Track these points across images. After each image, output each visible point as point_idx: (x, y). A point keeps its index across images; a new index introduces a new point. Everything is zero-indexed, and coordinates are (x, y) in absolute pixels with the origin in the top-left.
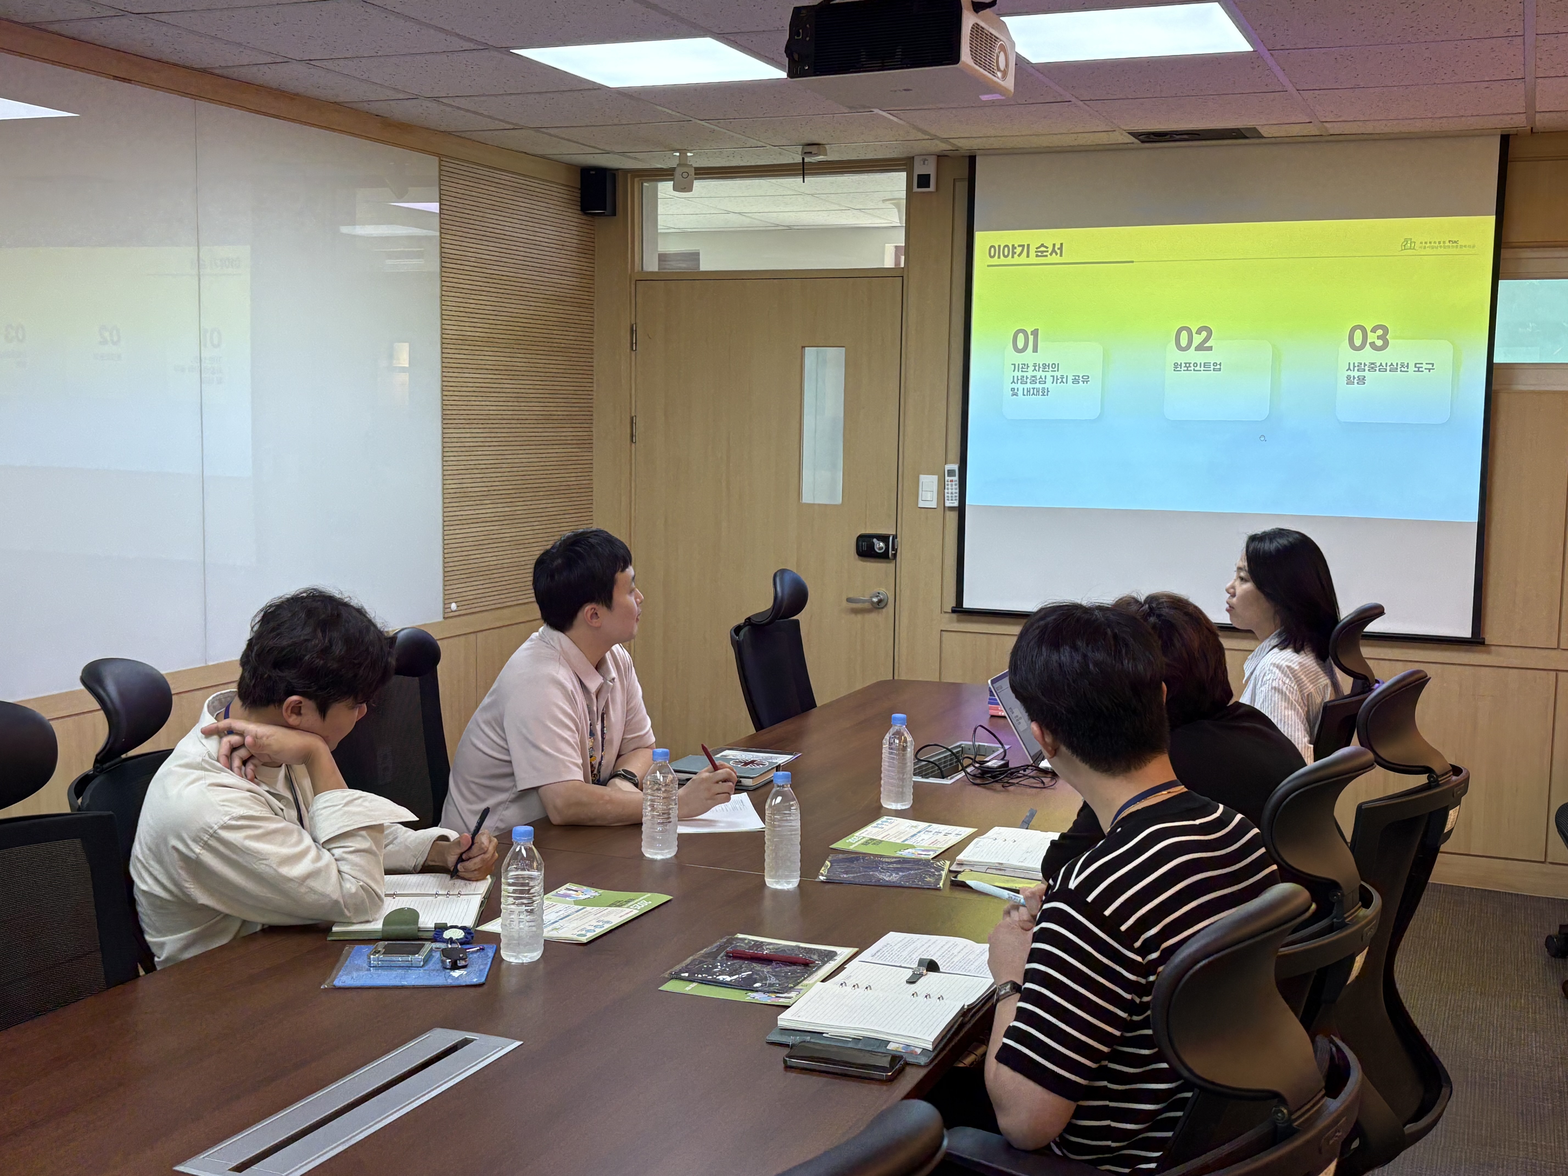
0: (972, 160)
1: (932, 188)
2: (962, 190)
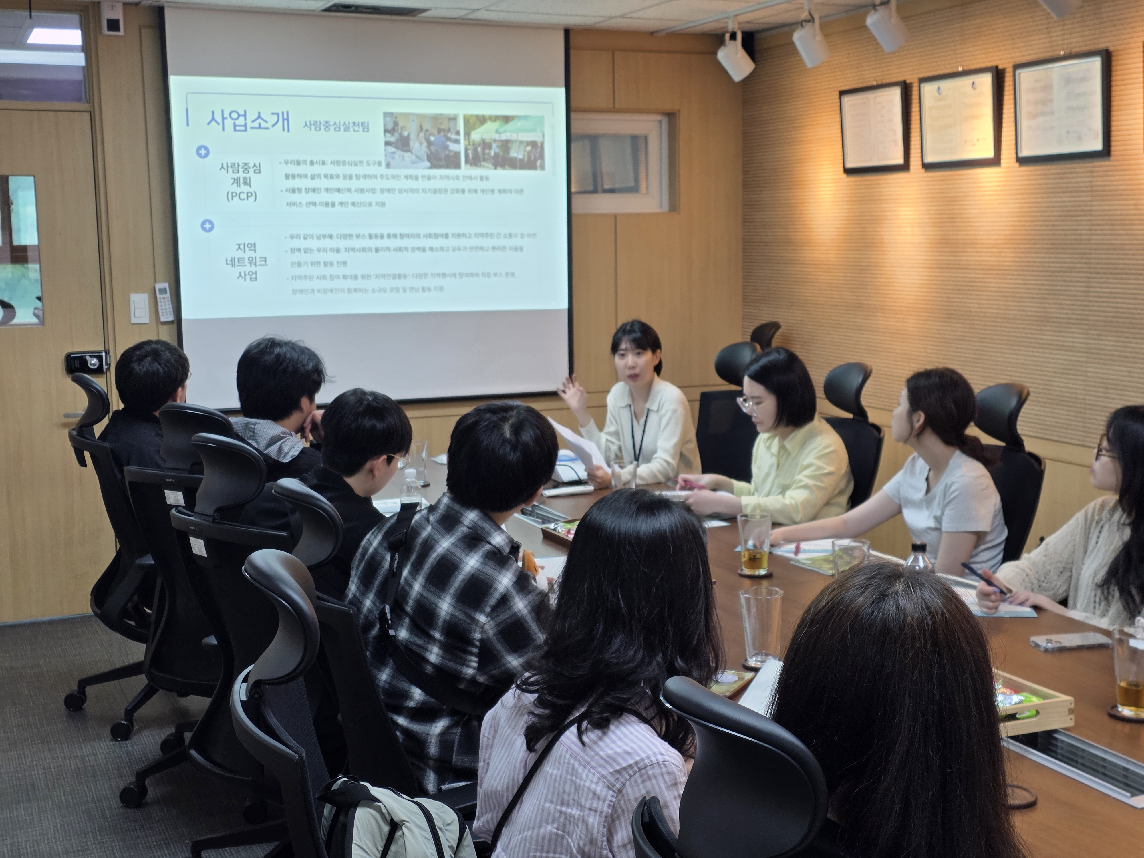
0: (161, 10)
2: (148, 37)
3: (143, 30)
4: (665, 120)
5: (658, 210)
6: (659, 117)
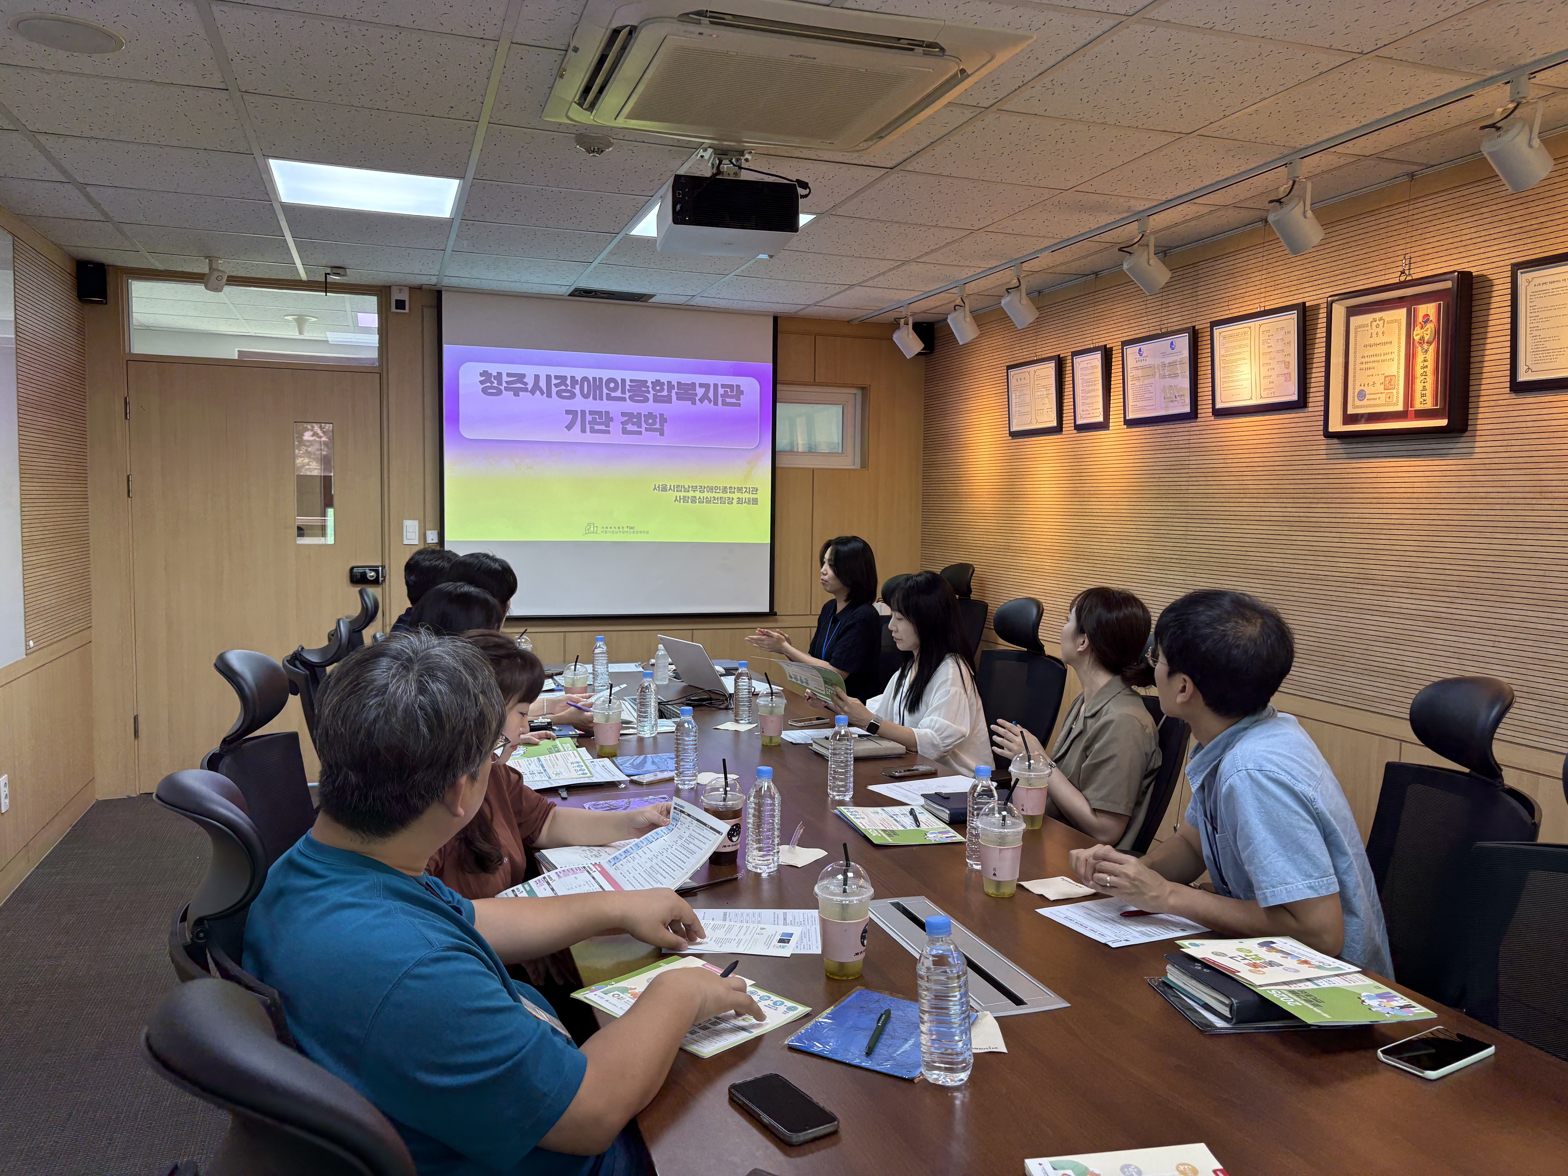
0: (439, 293)
1: (407, 311)
2: (429, 314)
3: (425, 309)
4: (859, 393)
5: (852, 467)
6: (854, 391)
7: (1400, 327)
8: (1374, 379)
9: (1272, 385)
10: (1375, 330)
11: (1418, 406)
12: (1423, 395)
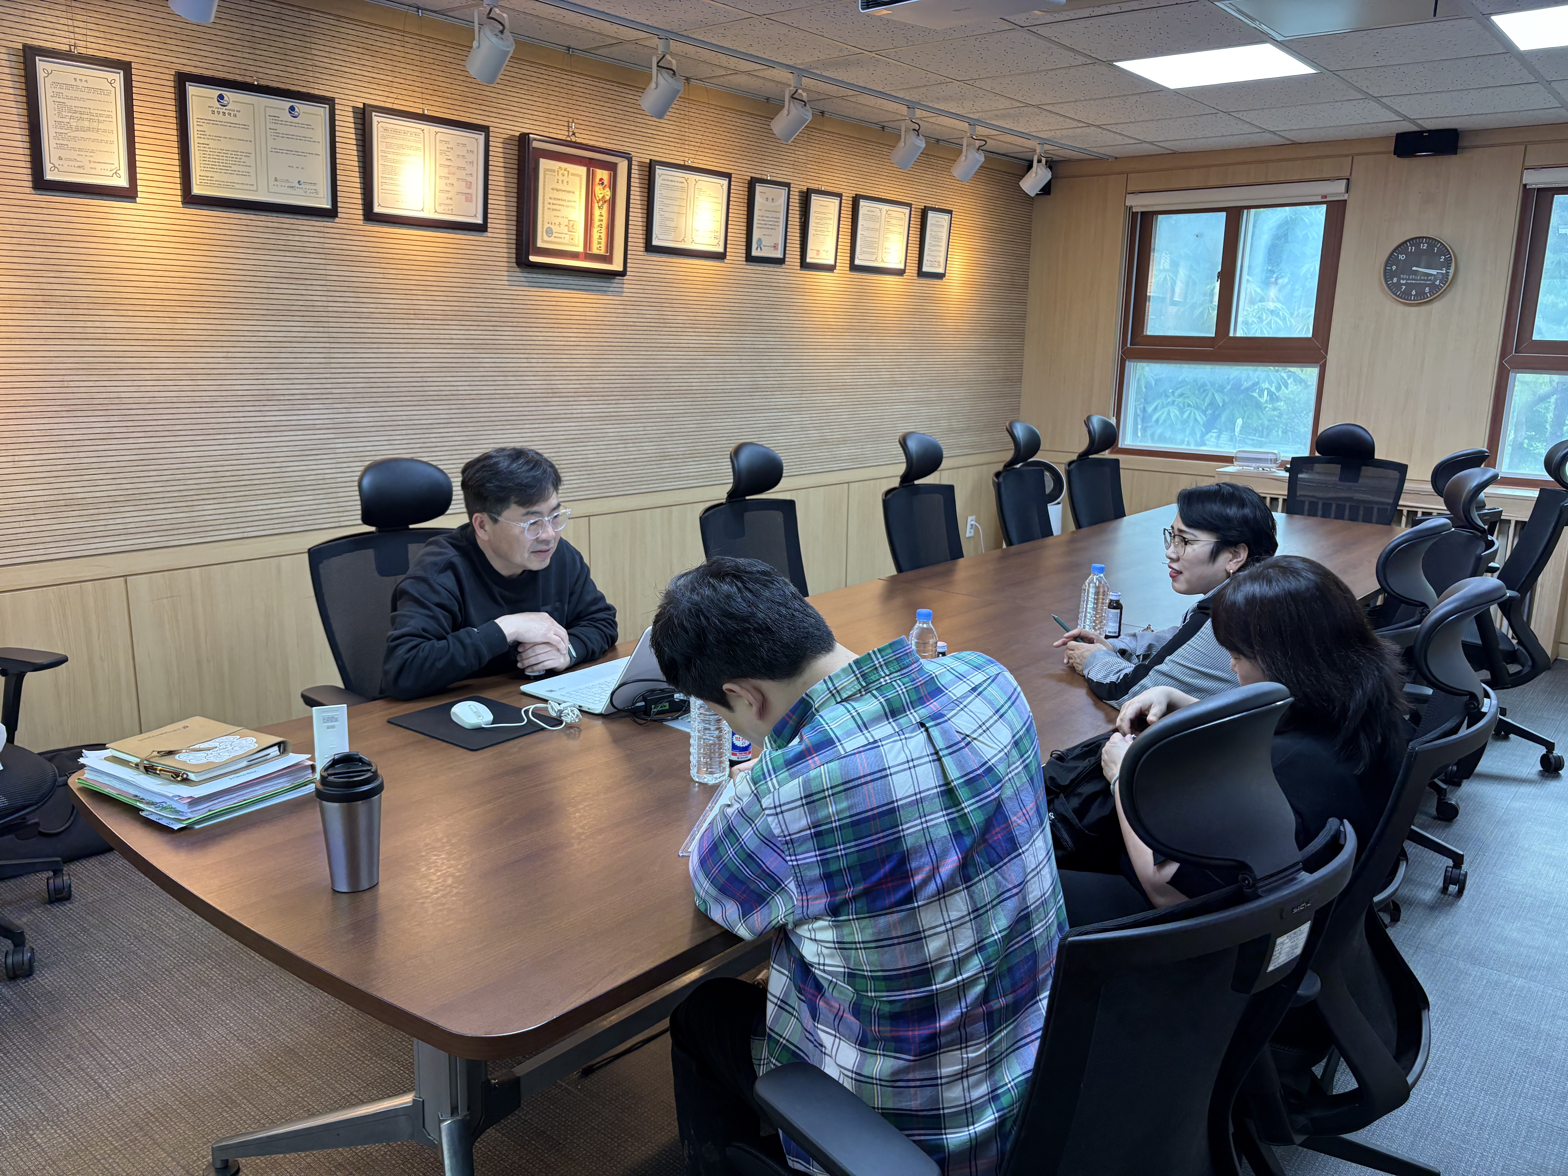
7: (581, 181)
8: (560, 220)
9: (449, 202)
10: (561, 178)
11: (595, 251)
12: (599, 243)
